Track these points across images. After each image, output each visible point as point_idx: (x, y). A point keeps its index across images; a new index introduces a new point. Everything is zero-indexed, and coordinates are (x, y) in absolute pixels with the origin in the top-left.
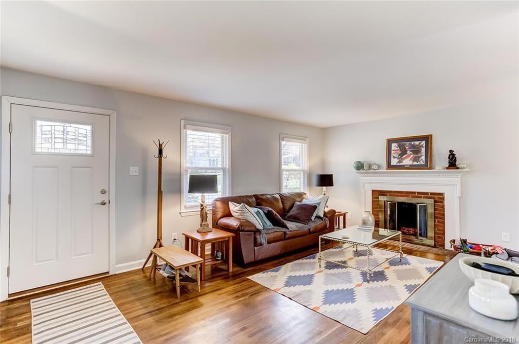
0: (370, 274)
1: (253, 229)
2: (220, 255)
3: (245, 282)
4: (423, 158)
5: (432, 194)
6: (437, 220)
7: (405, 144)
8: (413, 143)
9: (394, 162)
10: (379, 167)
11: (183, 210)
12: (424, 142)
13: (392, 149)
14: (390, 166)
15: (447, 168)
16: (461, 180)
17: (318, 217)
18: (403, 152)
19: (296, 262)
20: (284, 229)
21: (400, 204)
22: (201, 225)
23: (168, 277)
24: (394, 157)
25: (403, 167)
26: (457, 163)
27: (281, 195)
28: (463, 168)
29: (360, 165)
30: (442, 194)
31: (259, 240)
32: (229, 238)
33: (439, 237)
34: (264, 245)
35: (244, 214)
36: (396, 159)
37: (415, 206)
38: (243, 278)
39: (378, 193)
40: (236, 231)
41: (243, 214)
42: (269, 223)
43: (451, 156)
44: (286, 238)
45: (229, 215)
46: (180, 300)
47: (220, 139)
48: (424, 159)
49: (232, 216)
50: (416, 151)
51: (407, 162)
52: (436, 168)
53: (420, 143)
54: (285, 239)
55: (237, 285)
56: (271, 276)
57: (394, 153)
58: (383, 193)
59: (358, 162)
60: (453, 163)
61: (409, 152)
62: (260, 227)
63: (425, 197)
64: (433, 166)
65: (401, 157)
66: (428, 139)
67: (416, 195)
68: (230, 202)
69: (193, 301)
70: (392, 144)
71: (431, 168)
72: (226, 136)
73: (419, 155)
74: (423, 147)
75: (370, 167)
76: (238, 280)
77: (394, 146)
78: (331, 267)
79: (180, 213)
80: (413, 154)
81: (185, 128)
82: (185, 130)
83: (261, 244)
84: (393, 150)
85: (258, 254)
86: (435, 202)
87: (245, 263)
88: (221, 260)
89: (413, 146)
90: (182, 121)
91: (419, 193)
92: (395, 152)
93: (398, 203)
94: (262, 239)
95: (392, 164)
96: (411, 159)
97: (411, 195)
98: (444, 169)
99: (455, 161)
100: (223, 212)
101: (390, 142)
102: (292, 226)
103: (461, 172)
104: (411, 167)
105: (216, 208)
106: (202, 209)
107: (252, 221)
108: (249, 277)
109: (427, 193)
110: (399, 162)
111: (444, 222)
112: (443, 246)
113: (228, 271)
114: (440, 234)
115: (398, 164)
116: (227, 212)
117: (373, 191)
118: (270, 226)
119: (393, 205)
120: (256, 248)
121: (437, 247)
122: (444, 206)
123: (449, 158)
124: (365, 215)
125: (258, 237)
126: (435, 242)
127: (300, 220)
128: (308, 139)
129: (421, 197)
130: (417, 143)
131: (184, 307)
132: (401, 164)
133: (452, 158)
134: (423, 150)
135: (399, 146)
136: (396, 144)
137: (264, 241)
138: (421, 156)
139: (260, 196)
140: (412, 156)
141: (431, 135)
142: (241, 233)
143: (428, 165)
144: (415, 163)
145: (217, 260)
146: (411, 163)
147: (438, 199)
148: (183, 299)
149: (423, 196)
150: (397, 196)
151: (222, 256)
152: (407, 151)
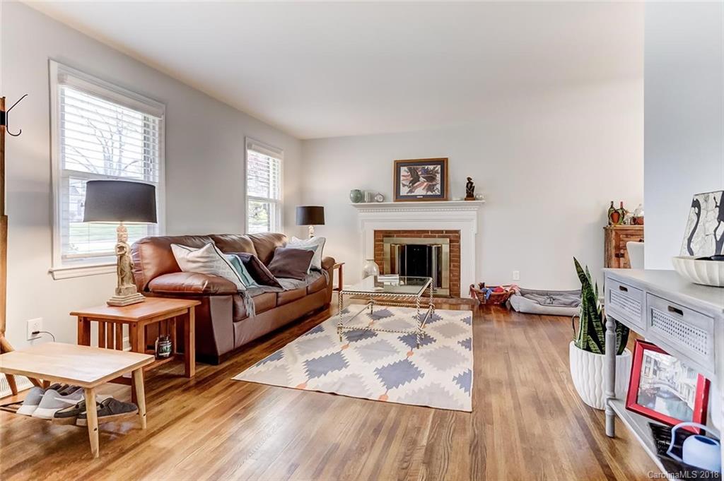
0: (421, 335)
1: (229, 289)
2: (167, 346)
3: (234, 387)
4: (439, 186)
5: (447, 232)
6: (452, 264)
7: (417, 169)
8: (426, 167)
9: (404, 191)
10: (384, 198)
11: (58, 265)
12: (439, 166)
13: (402, 174)
14: (398, 197)
15: (465, 200)
16: (477, 213)
17: (315, 270)
18: (415, 180)
19: (300, 339)
20: (275, 288)
21: (410, 247)
22: (119, 291)
23: (57, 415)
24: (404, 185)
25: (415, 198)
26: (475, 194)
27: (251, 237)
28: (481, 199)
29: (359, 196)
30: (457, 232)
31: (241, 310)
32: (189, 309)
33: (454, 285)
34: (251, 316)
35: (211, 264)
36: (406, 187)
37: (430, 248)
38: (225, 382)
39: (382, 235)
40: (202, 296)
41: (208, 264)
42: (251, 280)
43: (469, 185)
44: (279, 302)
45: (174, 268)
46: (104, 460)
47: (140, 123)
48: (440, 189)
49: (180, 271)
50: (431, 178)
51: (420, 191)
52: (454, 199)
53: (435, 168)
54: (278, 306)
55: (221, 396)
56: (276, 367)
57: (404, 180)
58: (388, 234)
59: (356, 190)
60: (470, 195)
61: (422, 179)
62: (240, 287)
63: (439, 237)
64: (449, 196)
65: (413, 184)
66: (443, 163)
67: (430, 234)
68: (172, 245)
69: (142, 452)
70: (402, 168)
71: (447, 200)
72: (154, 121)
73: (434, 183)
74: (438, 173)
75: (372, 198)
76: (217, 388)
77: (404, 171)
78: (356, 338)
79: (51, 272)
80: (427, 181)
81: (61, 81)
82: (61, 86)
83: (245, 316)
84: (403, 176)
85: (240, 336)
86: (451, 241)
87: (219, 354)
88: (170, 355)
89: (427, 171)
90: (52, 63)
91: (432, 232)
92: (405, 178)
93: (408, 246)
94: (247, 306)
95: (401, 194)
96: (424, 188)
97: (423, 235)
98: (462, 200)
99: (473, 190)
100: (160, 264)
101: (398, 165)
102: (287, 284)
103: (476, 204)
104: (425, 198)
105: (142, 258)
106: (121, 257)
107: (226, 276)
108: (237, 377)
109: (442, 232)
110: (410, 191)
111: (460, 266)
112: (458, 295)
113: (187, 375)
114: (456, 280)
115: (409, 194)
116: (168, 263)
117: (375, 231)
118: (253, 284)
119: (402, 248)
120: (236, 325)
121: (452, 298)
122: (460, 246)
123: (467, 186)
124: (367, 266)
125: (239, 303)
126: (450, 291)
127: (292, 275)
128: (283, 152)
129: (435, 237)
130: (431, 167)
131: (125, 470)
132: (413, 194)
133: (471, 187)
134: (438, 176)
135: (410, 170)
136: (406, 168)
137: (250, 311)
138: (436, 185)
139: (221, 237)
140: (425, 184)
141: (447, 159)
142: (211, 297)
143: (443, 196)
144: (429, 193)
145: (163, 358)
146: (424, 193)
147: (454, 237)
148: (110, 457)
149: (437, 235)
150: (406, 237)
151: (172, 348)
152: (419, 177)
